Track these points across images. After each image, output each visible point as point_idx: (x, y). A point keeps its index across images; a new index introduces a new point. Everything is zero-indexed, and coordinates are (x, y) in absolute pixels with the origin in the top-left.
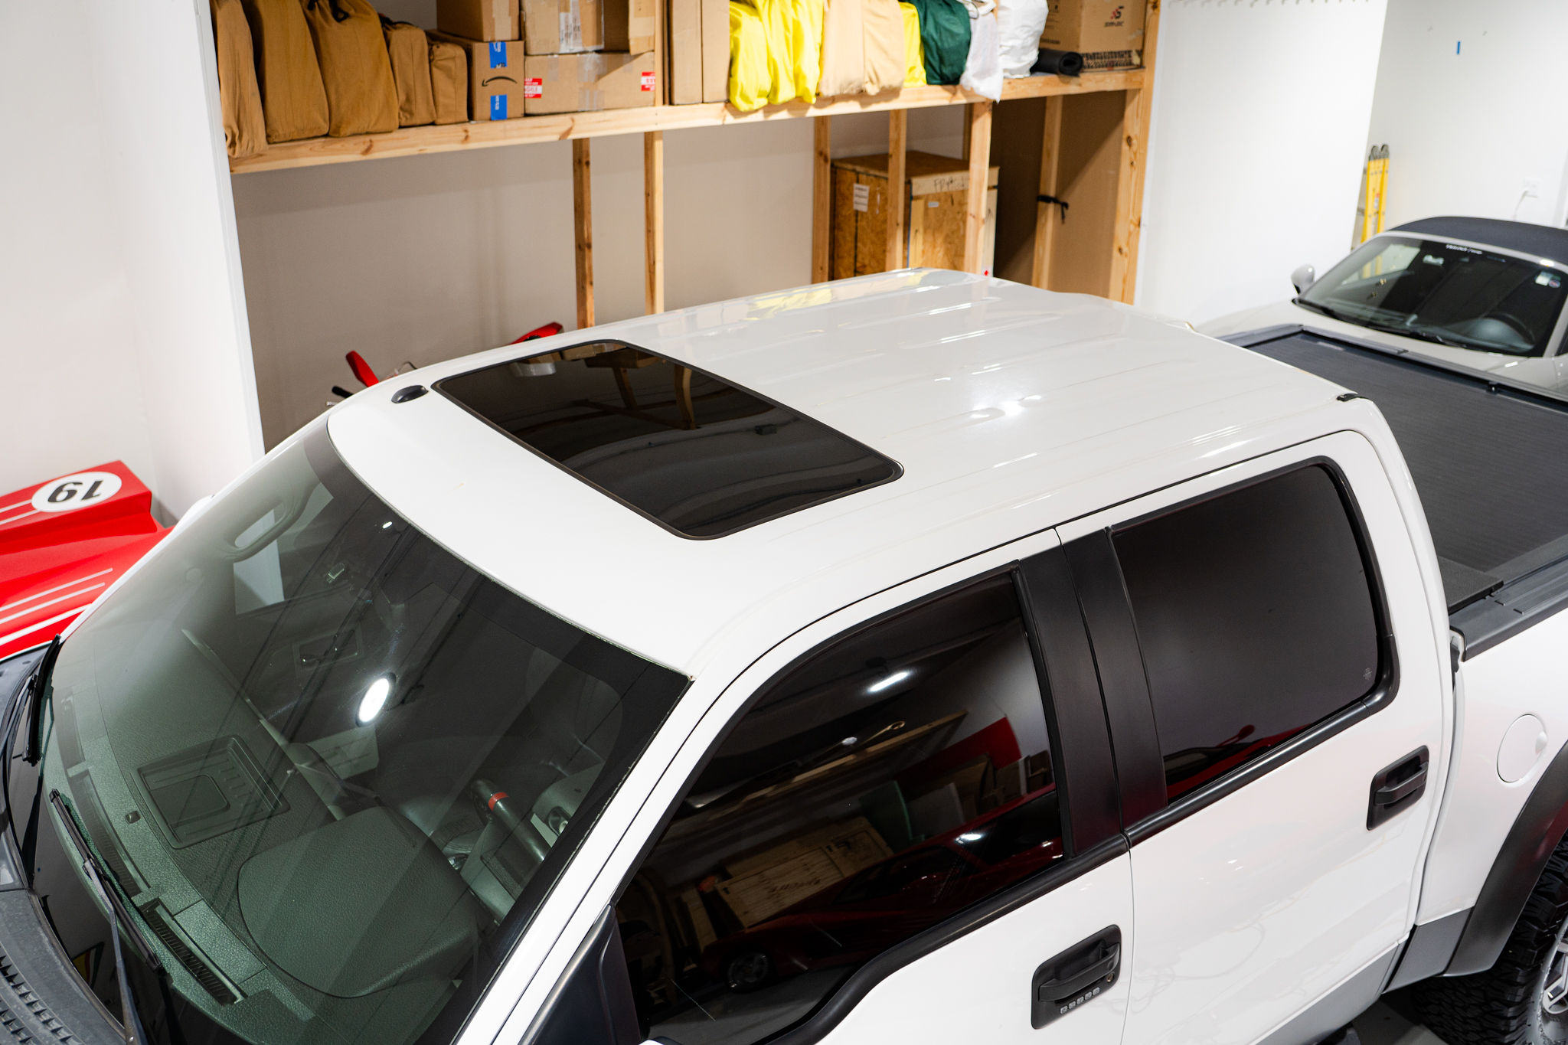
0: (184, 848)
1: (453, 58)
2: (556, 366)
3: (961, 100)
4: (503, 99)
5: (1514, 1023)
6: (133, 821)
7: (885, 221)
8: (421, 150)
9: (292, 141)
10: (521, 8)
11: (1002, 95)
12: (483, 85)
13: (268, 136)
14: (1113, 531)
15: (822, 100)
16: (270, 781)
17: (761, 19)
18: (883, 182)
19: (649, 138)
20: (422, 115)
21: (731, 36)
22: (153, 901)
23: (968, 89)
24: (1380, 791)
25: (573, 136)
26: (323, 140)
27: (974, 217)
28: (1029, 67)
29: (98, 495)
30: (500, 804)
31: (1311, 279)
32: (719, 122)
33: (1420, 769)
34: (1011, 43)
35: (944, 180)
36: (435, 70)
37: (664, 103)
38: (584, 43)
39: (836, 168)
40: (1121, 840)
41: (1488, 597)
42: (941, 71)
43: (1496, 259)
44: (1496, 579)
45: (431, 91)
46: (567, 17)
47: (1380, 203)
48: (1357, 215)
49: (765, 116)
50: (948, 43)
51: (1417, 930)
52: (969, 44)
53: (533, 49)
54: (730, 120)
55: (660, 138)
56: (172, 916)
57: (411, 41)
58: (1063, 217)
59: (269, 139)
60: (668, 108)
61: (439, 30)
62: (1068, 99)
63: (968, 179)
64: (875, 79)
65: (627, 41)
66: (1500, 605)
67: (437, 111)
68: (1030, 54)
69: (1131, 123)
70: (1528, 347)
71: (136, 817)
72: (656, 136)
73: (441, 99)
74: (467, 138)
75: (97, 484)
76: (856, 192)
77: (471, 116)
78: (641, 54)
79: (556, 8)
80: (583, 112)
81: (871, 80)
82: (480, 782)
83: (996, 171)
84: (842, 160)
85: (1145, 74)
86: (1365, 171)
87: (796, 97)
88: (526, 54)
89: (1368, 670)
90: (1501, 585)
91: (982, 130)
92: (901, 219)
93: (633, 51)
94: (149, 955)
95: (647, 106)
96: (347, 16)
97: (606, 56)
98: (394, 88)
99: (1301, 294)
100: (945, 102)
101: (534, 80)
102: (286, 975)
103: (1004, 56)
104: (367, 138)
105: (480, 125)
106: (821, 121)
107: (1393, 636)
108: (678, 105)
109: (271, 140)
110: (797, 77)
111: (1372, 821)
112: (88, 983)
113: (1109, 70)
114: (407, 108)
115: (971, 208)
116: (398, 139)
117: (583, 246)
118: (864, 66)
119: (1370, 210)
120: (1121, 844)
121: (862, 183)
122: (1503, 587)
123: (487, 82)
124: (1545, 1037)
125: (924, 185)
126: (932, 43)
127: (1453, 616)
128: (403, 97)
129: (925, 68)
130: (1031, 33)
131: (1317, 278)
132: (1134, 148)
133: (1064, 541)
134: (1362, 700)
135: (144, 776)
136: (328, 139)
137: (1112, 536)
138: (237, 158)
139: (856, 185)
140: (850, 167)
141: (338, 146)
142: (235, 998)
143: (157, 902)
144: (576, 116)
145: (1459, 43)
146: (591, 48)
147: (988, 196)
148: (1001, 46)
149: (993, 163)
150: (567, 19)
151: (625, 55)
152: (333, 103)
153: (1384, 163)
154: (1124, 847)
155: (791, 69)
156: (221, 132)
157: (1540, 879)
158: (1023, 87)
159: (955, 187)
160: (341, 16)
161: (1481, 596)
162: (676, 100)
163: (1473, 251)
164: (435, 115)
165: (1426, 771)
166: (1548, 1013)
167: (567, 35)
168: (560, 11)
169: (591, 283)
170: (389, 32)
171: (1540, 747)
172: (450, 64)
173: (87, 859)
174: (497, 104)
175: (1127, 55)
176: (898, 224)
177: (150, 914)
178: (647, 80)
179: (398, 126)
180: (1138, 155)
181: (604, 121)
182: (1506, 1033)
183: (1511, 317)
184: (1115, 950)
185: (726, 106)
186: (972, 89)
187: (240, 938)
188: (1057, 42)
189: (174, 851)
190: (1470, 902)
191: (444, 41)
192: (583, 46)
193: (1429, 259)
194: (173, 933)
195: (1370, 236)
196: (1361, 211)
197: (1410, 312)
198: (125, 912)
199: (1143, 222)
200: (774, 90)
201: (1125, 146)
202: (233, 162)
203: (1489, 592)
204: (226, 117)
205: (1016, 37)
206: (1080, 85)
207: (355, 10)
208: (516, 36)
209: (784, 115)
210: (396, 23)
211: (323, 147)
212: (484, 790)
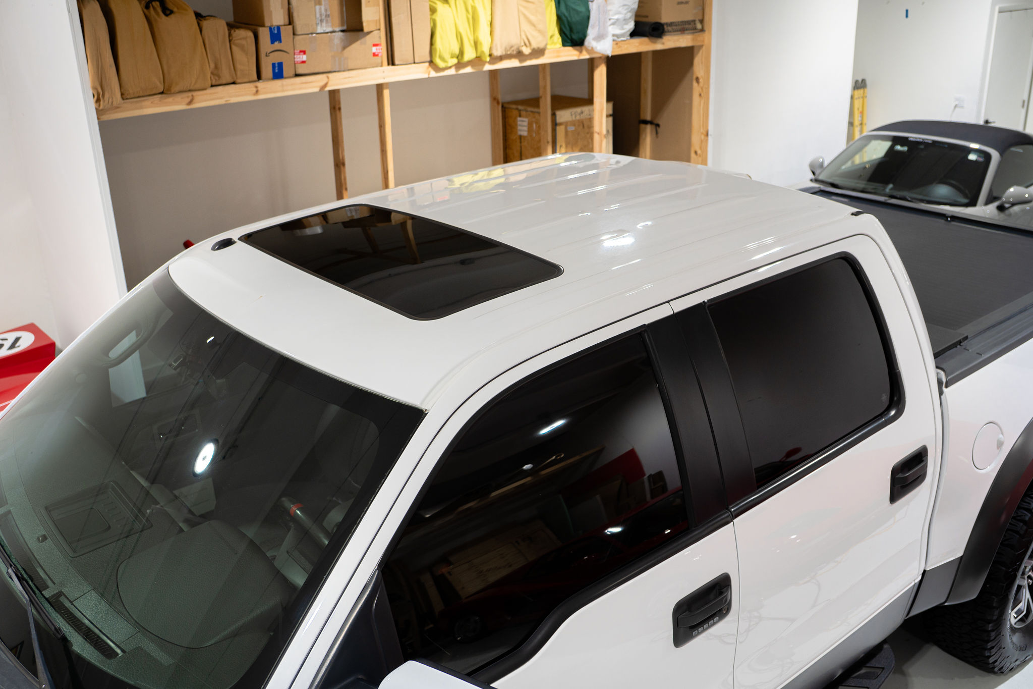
0: (79, 556)
1: (245, 38)
2: (323, 227)
3: (585, 56)
4: (280, 65)
5: (993, 634)
6: (42, 541)
7: (539, 141)
8: (226, 101)
9: (139, 97)
10: (289, 3)
11: (612, 52)
12: (266, 56)
13: (122, 94)
14: (708, 304)
15: (494, 59)
16: (140, 510)
17: (450, 6)
18: (537, 115)
19: (380, 88)
20: (226, 77)
21: (431, 19)
22: (57, 593)
23: (590, 48)
24: (897, 477)
25: (328, 88)
26: (160, 96)
27: (598, 134)
28: (629, 33)
29: (19, 346)
30: (298, 512)
31: (821, 165)
32: (426, 76)
33: (922, 461)
34: (616, 17)
35: (577, 112)
36: (234, 47)
37: (388, 64)
38: (332, 26)
39: (505, 108)
40: (728, 514)
41: (958, 346)
42: (571, 37)
43: (941, 145)
44: (963, 334)
45: (231, 62)
46: (320, 9)
47: (862, 117)
48: (849, 126)
49: (456, 71)
50: (575, 18)
51: (926, 573)
52: (588, 18)
53: (299, 30)
54: (433, 74)
55: (387, 88)
56: (71, 602)
57: (216, 28)
58: (657, 133)
59: (123, 96)
60: (391, 67)
61: (235, 21)
62: (656, 53)
63: (593, 110)
64: (528, 43)
65: (361, 23)
66: (967, 351)
67: (236, 74)
68: (629, 24)
69: (698, 68)
70: (966, 201)
71: (45, 538)
72: (384, 86)
73: (239, 66)
74: (257, 91)
75: (17, 339)
76: (519, 123)
77: (259, 77)
78: (371, 32)
79: (313, 2)
80: (335, 72)
81: (525, 45)
82: (284, 499)
83: (611, 105)
84: (509, 103)
85: (705, 35)
86: (852, 97)
87: (476, 57)
88: (294, 34)
89: (884, 395)
90: (966, 338)
91: (601, 75)
92: (550, 139)
93: (366, 29)
94: (55, 628)
95: (377, 66)
96: (172, 12)
97: (348, 34)
98: (206, 60)
99: (816, 177)
100: (575, 58)
101: (301, 51)
102: (153, 636)
103: (612, 26)
104: (190, 94)
105: (266, 83)
106: (493, 73)
107: (899, 371)
108: (398, 65)
109: (125, 97)
110: (476, 44)
111: (893, 498)
112: (15, 655)
113: (682, 34)
114: (216, 73)
115: (596, 128)
116: (211, 94)
117: (339, 164)
118: (521, 35)
119: (857, 122)
120: (727, 517)
121: (523, 117)
122: (968, 340)
123: (269, 53)
124: (1014, 643)
125: (564, 115)
126: (564, 18)
127: (937, 359)
128: (212, 66)
129: (561, 35)
130: (630, 9)
131: (826, 164)
132: (701, 84)
133: (676, 311)
134: (881, 415)
135: (50, 511)
136: (163, 95)
137: (708, 307)
138: (102, 110)
139: (519, 119)
140: (514, 106)
141: (170, 100)
142: (118, 654)
143: (60, 594)
144: (330, 75)
145: (907, 11)
146: (337, 29)
147: (607, 122)
148: (610, 19)
149: (609, 99)
150: (321, 9)
151: (361, 33)
152: (166, 71)
153: (864, 91)
154: (729, 519)
155: (472, 38)
156: (90, 92)
157: (1005, 536)
158: (626, 46)
159: (584, 116)
160: (168, 12)
161: (954, 345)
162: (397, 62)
163: (926, 141)
164: (235, 77)
165: (927, 462)
166: (1015, 628)
167: (321, 21)
168: (316, 4)
169: (346, 189)
170: (200, 22)
171: (1000, 444)
172: (243, 42)
173: (9, 567)
174: (277, 68)
175: (693, 23)
176: (548, 142)
177: (56, 603)
178: (377, 49)
179: (210, 85)
180: (704, 89)
181: (349, 77)
182: (988, 641)
183: (954, 182)
184: (727, 590)
185: (430, 65)
186: (592, 48)
187: (119, 613)
188: (647, 17)
189: (71, 559)
190: (960, 553)
191: (238, 28)
192: (333, 28)
193: (898, 148)
194: (72, 614)
195: (857, 136)
196: (851, 124)
197: (887, 183)
198: (38, 601)
199: (710, 133)
200: (462, 53)
201: (695, 84)
202: (99, 112)
203: (959, 343)
204: (93, 82)
205: (619, 13)
206: (663, 44)
207: (178, 9)
208: (287, 22)
209: (468, 70)
210: (205, 17)
211: (160, 101)
212: (286, 502)
